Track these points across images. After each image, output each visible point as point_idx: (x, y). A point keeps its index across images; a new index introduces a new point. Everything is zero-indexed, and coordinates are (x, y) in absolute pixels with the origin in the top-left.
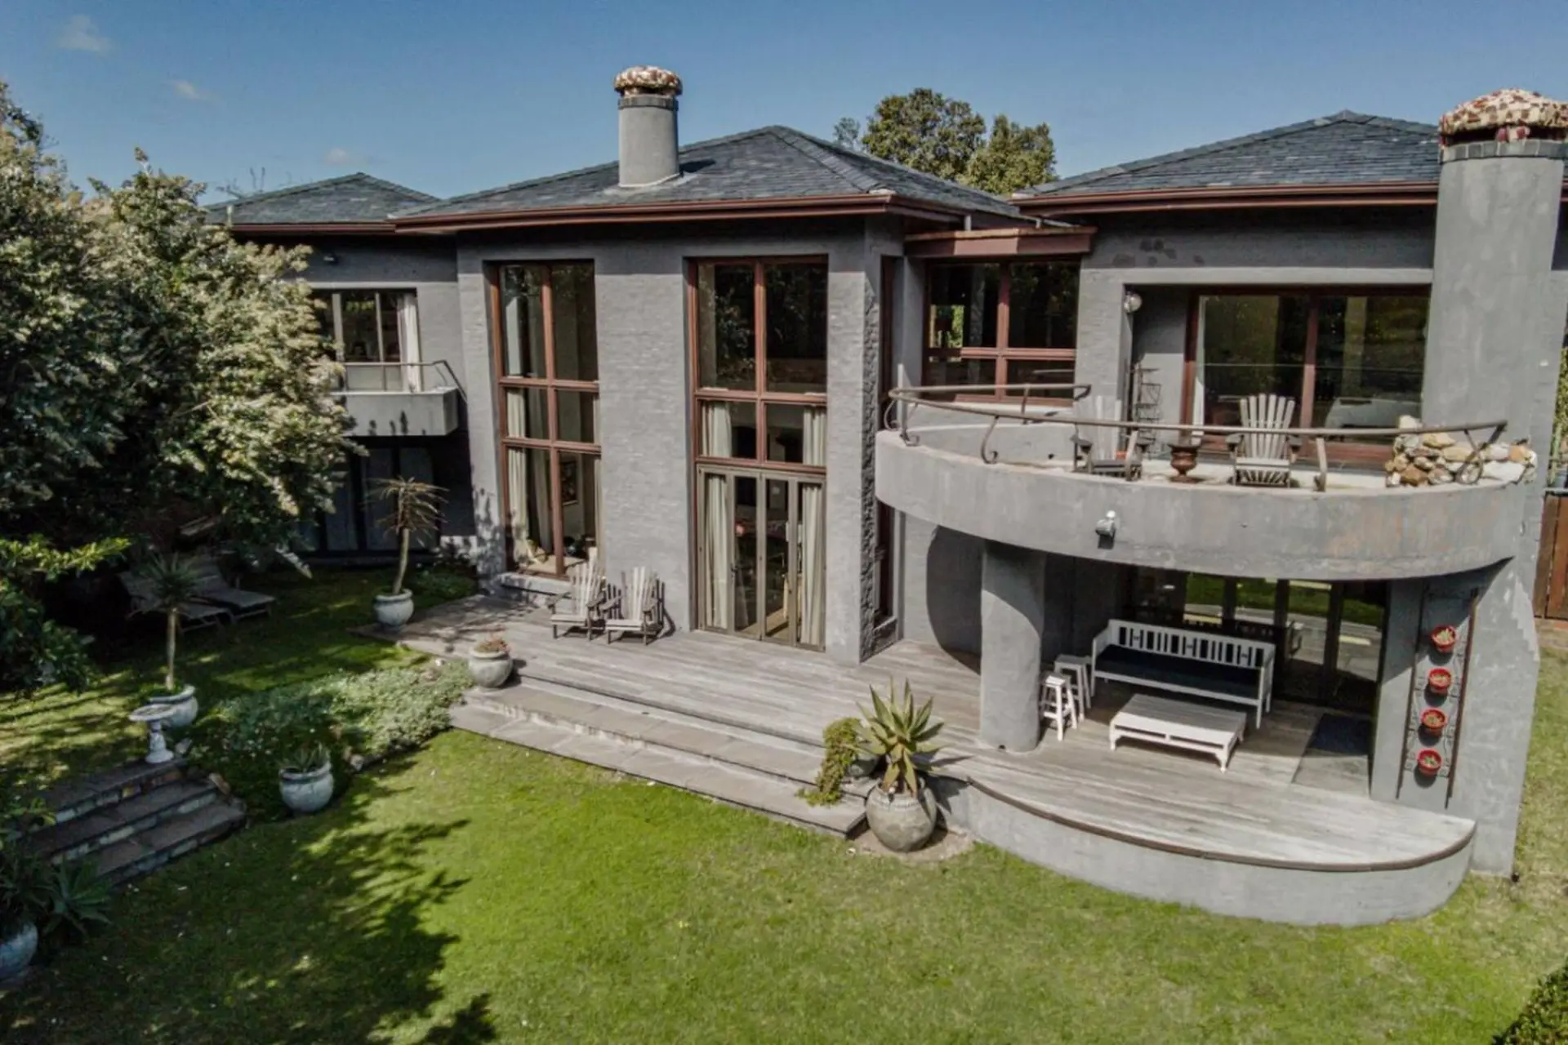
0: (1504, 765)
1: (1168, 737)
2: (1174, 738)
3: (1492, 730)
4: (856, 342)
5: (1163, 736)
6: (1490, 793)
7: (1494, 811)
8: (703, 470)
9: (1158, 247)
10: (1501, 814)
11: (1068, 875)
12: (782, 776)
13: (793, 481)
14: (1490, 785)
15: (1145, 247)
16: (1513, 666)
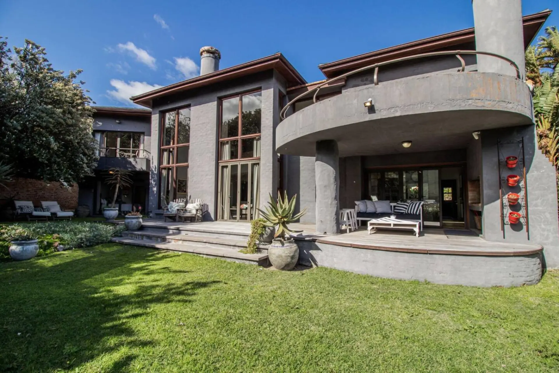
0: (548, 216)
1: (392, 225)
2: (395, 225)
3: (539, 201)
4: (270, 112)
5: (390, 225)
6: (544, 230)
7: (547, 238)
8: (221, 165)
9: (367, 80)
10: (551, 240)
11: (360, 273)
12: (235, 246)
13: (250, 163)
14: (543, 226)
15: (362, 81)
16: (544, 171)
